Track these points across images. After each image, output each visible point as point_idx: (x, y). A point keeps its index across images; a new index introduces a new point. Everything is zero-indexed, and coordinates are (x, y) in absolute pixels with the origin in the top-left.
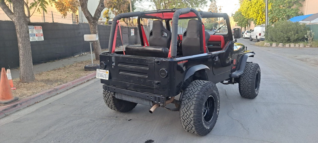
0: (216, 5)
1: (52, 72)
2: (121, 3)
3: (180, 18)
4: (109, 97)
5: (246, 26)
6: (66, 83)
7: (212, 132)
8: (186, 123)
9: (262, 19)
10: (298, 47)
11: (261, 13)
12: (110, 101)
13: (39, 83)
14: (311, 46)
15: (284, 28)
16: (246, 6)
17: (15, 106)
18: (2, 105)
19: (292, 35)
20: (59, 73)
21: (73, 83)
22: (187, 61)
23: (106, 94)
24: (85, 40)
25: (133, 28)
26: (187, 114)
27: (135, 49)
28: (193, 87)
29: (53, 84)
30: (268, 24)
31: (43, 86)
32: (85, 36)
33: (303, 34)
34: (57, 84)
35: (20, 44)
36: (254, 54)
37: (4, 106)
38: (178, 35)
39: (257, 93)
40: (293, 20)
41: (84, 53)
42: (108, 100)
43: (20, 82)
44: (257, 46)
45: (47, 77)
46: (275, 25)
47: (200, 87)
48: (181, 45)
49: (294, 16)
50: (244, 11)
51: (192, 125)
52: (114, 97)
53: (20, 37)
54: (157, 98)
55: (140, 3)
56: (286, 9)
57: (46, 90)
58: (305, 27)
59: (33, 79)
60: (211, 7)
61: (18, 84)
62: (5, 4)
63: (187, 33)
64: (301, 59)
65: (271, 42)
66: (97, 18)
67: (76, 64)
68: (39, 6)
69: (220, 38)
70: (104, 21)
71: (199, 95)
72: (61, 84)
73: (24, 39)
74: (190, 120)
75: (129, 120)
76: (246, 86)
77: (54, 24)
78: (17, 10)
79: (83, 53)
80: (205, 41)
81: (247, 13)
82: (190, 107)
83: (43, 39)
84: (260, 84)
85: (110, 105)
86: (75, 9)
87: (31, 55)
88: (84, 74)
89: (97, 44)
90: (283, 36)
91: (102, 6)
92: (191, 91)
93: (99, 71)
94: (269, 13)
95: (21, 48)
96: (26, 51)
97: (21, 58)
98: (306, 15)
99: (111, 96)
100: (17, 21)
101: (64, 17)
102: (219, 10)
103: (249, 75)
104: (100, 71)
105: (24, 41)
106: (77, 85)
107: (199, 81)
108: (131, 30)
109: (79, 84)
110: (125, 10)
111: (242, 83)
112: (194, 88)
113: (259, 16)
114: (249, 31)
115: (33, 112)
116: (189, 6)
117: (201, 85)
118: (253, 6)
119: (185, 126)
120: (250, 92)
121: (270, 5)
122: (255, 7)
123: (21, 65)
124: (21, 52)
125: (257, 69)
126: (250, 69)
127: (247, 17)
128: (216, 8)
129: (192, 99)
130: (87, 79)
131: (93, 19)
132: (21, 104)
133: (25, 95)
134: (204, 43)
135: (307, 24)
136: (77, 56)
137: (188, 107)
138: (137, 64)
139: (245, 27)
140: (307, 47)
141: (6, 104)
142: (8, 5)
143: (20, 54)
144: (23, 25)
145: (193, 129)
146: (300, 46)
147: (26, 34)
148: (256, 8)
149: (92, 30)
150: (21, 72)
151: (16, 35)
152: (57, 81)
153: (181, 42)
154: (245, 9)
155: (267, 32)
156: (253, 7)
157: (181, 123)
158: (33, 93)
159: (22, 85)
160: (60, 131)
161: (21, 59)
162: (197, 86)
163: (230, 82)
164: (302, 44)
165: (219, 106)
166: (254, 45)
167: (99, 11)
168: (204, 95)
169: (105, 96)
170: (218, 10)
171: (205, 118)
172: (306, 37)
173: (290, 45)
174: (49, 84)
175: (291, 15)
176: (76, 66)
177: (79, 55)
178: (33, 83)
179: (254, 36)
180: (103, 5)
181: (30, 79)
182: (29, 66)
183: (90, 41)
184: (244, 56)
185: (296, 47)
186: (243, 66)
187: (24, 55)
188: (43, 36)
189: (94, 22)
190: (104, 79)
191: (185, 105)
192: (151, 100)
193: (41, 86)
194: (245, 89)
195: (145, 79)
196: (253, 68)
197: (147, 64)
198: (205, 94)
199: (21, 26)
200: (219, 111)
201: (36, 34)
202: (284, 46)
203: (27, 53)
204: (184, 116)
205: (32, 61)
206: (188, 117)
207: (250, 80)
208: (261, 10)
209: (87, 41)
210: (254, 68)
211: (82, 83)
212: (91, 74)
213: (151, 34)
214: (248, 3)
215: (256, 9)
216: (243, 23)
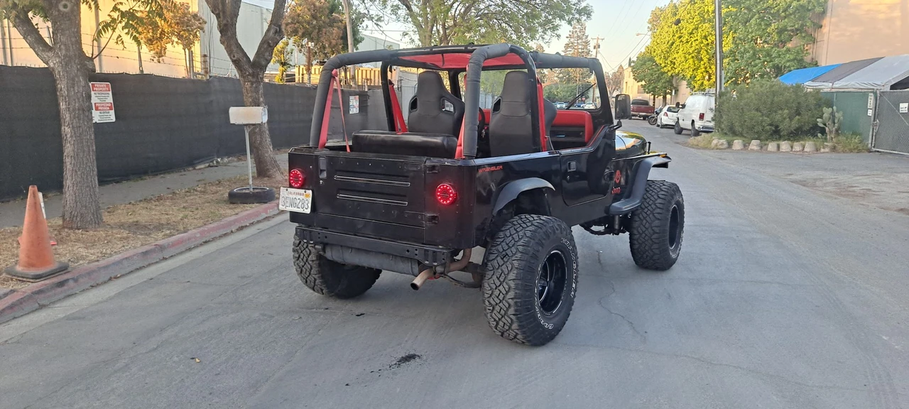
0: (586, 34)
1: (141, 205)
2: (324, 22)
3: (485, 69)
4: (309, 259)
5: (666, 94)
6: (185, 232)
7: (561, 338)
8: (498, 314)
9: (710, 76)
10: (800, 151)
11: (705, 60)
12: (311, 268)
13: (114, 231)
14: (834, 149)
15: (763, 101)
16: (667, 39)
17: (61, 284)
18: (28, 280)
19: (785, 119)
20: (161, 207)
21: (202, 233)
22: (501, 167)
23: (302, 252)
24: (232, 122)
25: (354, 94)
26: (501, 292)
27: (378, 138)
28: (515, 230)
29: (150, 234)
30: (723, 90)
31: (125, 238)
32: (233, 110)
33: (813, 117)
34: (161, 235)
35: (66, 128)
36: (668, 160)
37: (34, 284)
38: (480, 109)
39: (674, 256)
40: (788, 80)
41: (222, 159)
42: (305, 266)
43: (64, 228)
44: (692, 146)
45: (130, 217)
46: (741, 94)
47: (532, 228)
48: (487, 134)
49: (792, 68)
50: (660, 51)
51: (511, 316)
52: (320, 257)
53: (69, 110)
54: (430, 253)
55: (377, 25)
56: (773, 48)
57: (135, 248)
58: (820, 100)
59: (98, 222)
60: (572, 40)
61: (59, 232)
62: (29, 21)
63: (502, 106)
64: (801, 181)
65: (730, 138)
66: (263, 63)
67: (205, 188)
68: (121, 29)
69: (582, 117)
70: (272, 72)
71: (528, 246)
72: (171, 235)
73: (79, 114)
74: (507, 306)
75: (358, 315)
76: (647, 238)
77: (143, 78)
78: (63, 39)
79: (219, 160)
80: (544, 123)
81: (670, 59)
82: (508, 273)
83: (113, 119)
84: (683, 235)
85: (312, 278)
86: (191, 37)
87: (94, 158)
88: (229, 211)
89: (261, 133)
90: (762, 122)
91: (276, 32)
92: (510, 238)
93: (286, 193)
94: (726, 61)
95: (69, 139)
96: (83, 147)
97: (68, 164)
98: (823, 65)
99: (313, 257)
100: (62, 66)
101: (157, 58)
102: (595, 48)
103: (654, 210)
104: (291, 193)
105: (79, 120)
106: (214, 239)
107: (528, 216)
108: (351, 98)
109: (217, 235)
110: (334, 42)
111: (637, 230)
112: (517, 232)
113: (702, 67)
114: (673, 108)
115: (111, 298)
116: (511, 37)
117: (532, 224)
119: (495, 320)
120: (657, 251)
121: (730, 37)
122: (690, 43)
123: (68, 182)
124: (68, 149)
125: (675, 198)
126: (656, 197)
127: (670, 68)
128: (587, 43)
129: (512, 256)
130: (239, 225)
131: (252, 68)
132: (76, 280)
133: (83, 258)
134: (543, 129)
135: (825, 90)
136: (202, 166)
137: (503, 275)
138: (384, 175)
139: (665, 98)
140: (822, 150)
141: (38, 277)
142: (37, 24)
143: (65, 154)
144: (76, 79)
145: (515, 326)
146: (806, 150)
147: (83, 101)
148: (694, 44)
149: (250, 95)
150: (68, 202)
151: (58, 105)
152: (159, 227)
153: (488, 128)
154: (664, 47)
155: (719, 111)
156: (684, 40)
157: (486, 315)
158: (104, 255)
159: (69, 235)
160: (190, 337)
161: (68, 167)
162: (525, 226)
163: (610, 230)
164: (810, 142)
165: (576, 277)
166: (685, 144)
167: (267, 46)
168: (540, 248)
169: (299, 256)
170: (591, 48)
171: (543, 304)
172: (822, 125)
173: (778, 147)
174: (142, 234)
175: (785, 67)
176: (204, 192)
177: (207, 165)
178: (98, 229)
179: (685, 121)
180: (280, 29)
181: (91, 219)
182: (88, 186)
183: (246, 125)
184: (642, 163)
185: (794, 150)
186: (639, 188)
187: (76, 156)
188: (113, 111)
189: (253, 75)
190: (300, 210)
191: (495, 270)
192: (416, 257)
193: (121, 239)
194: (643, 245)
195: (401, 209)
196: (663, 193)
197: (406, 174)
198: (542, 245)
199: (72, 83)
200: (575, 291)
201: (95, 104)
202: (764, 148)
203: (84, 152)
204: (493, 296)
205: (95, 173)
206: (501, 299)
207: (657, 223)
208: (706, 51)
209: (239, 125)
210: (666, 194)
211: (226, 235)
212: (248, 212)
213: (414, 105)
214: (671, 30)
215: (693, 49)
216: (660, 85)
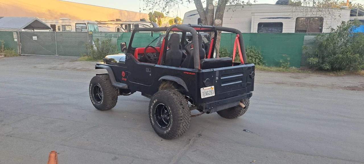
104: (205, 90)
138: (236, 73)
190: (211, 95)
195: (241, 84)
197: (242, 72)
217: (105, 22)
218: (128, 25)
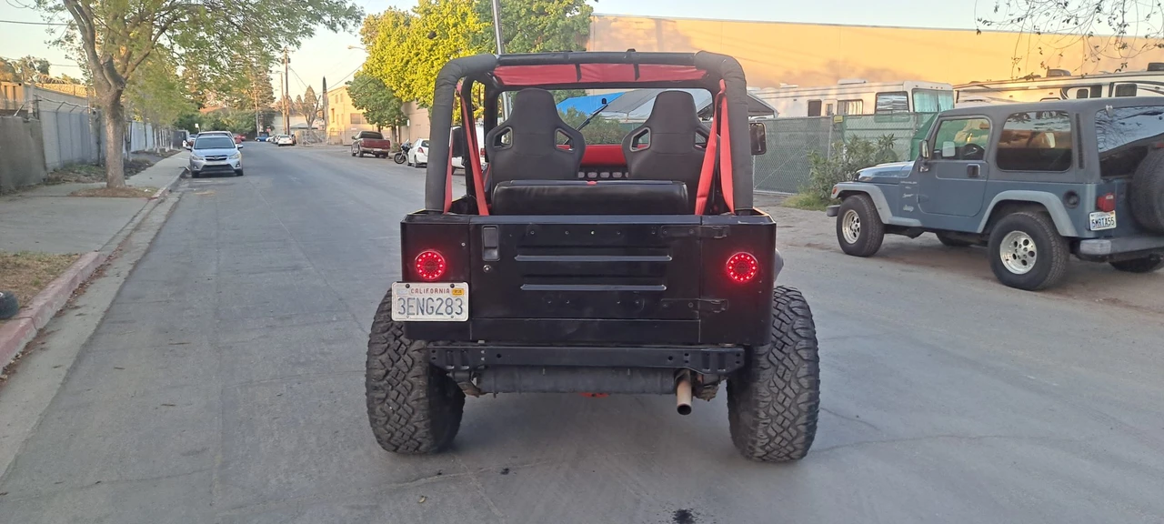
54: (712, 357)
93: (406, 291)
104: (418, 291)
118: (424, 57)
135: (621, 121)
190: (445, 317)
192: (686, 366)
195: (655, 297)
197: (667, 244)
216: (387, 113)
217: (1001, 82)
218: (1089, 89)
